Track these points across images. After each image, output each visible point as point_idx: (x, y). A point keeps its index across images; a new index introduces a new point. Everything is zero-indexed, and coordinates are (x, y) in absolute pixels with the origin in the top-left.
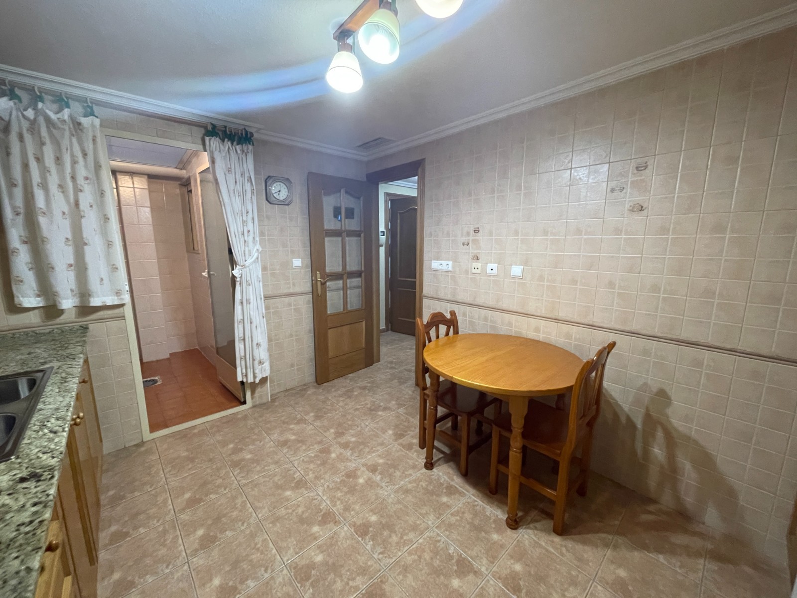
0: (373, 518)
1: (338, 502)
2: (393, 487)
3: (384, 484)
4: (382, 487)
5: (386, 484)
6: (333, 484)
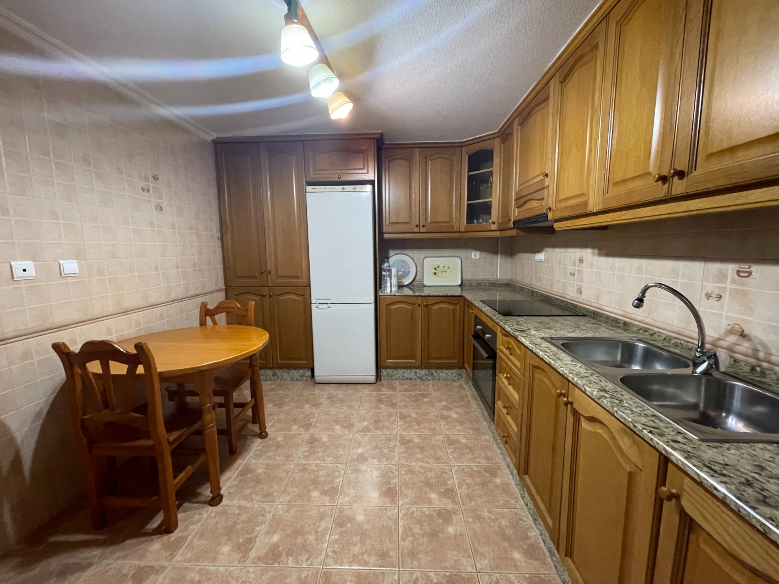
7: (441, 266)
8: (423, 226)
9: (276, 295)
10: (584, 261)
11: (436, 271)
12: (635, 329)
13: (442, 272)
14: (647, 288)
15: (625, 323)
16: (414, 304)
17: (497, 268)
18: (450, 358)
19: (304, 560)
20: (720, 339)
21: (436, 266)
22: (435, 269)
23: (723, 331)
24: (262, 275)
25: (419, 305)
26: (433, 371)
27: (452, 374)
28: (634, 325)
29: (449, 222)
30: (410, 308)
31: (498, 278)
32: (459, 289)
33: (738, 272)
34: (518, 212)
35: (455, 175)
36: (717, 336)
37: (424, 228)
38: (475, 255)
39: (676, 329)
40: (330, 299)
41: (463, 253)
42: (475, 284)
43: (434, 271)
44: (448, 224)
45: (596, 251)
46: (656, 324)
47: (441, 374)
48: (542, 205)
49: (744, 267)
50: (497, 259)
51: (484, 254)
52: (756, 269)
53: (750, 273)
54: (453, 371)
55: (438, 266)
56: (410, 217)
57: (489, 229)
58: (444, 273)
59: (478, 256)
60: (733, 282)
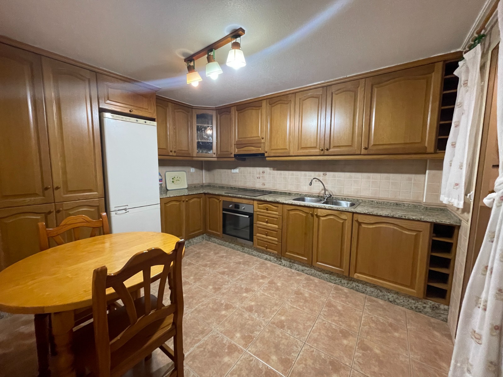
0: (223, 312)
1: (248, 318)
2: (213, 334)
3: (220, 336)
4: (221, 332)
5: (218, 335)
6: (258, 329)
7: (176, 177)
8: (175, 152)
9: (65, 210)
10: (265, 172)
11: (173, 180)
12: (294, 194)
13: (177, 180)
14: (312, 180)
15: (289, 193)
16: (180, 201)
17: (203, 177)
18: (199, 230)
19: (259, 328)
20: (320, 192)
21: (173, 177)
22: (173, 179)
23: (321, 190)
24: (46, 192)
25: (183, 201)
26: (190, 240)
27: (200, 238)
28: (293, 193)
29: (188, 151)
30: (178, 204)
31: (204, 182)
32: (186, 190)
33: (323, 174)
34: (238, 151)
35: (189, 124)
36: (319, 191)
37: (175, 153)
38: (192, 170)
39: (307, 192)
40: (127, 205)
41: (186, 169)
42: (193, 187)
43: (172, 180)
44: (187, 152)
45: (272, 169)
46: (301, 191)
47: (194, 240)
48: (259, 150)
49: (325, 173)
50: (203, 172)
51: (196, 170)
52: (327, 173)
53: (326, 174)
54: (200, 237)
55: (174, 177)
56: (167, 146)
57: (212, 156)
58: (178, 181)
59: (194, 171)
60: (322, 177)
